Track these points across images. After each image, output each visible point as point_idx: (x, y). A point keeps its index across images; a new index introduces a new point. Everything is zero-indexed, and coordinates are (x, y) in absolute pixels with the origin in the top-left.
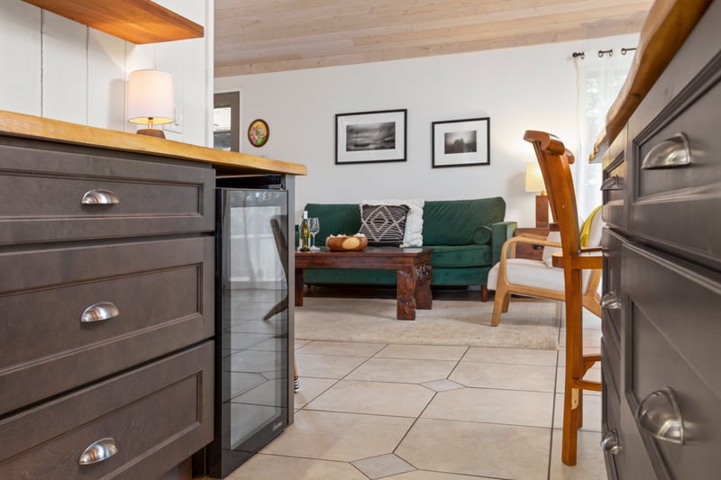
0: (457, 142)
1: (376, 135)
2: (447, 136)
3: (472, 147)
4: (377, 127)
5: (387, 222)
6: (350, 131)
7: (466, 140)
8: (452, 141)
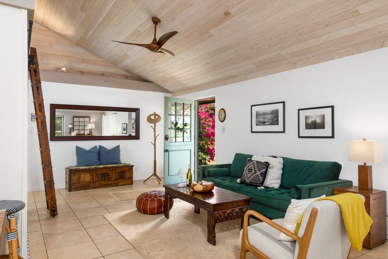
0: (312, 121)
1: (269, 117)
2: (306, 118)
3: (322, 126)
4: (269, 112)
5: (254, 171)
6: (258, 115)
7: (318, 121)
8: (310, 121)
